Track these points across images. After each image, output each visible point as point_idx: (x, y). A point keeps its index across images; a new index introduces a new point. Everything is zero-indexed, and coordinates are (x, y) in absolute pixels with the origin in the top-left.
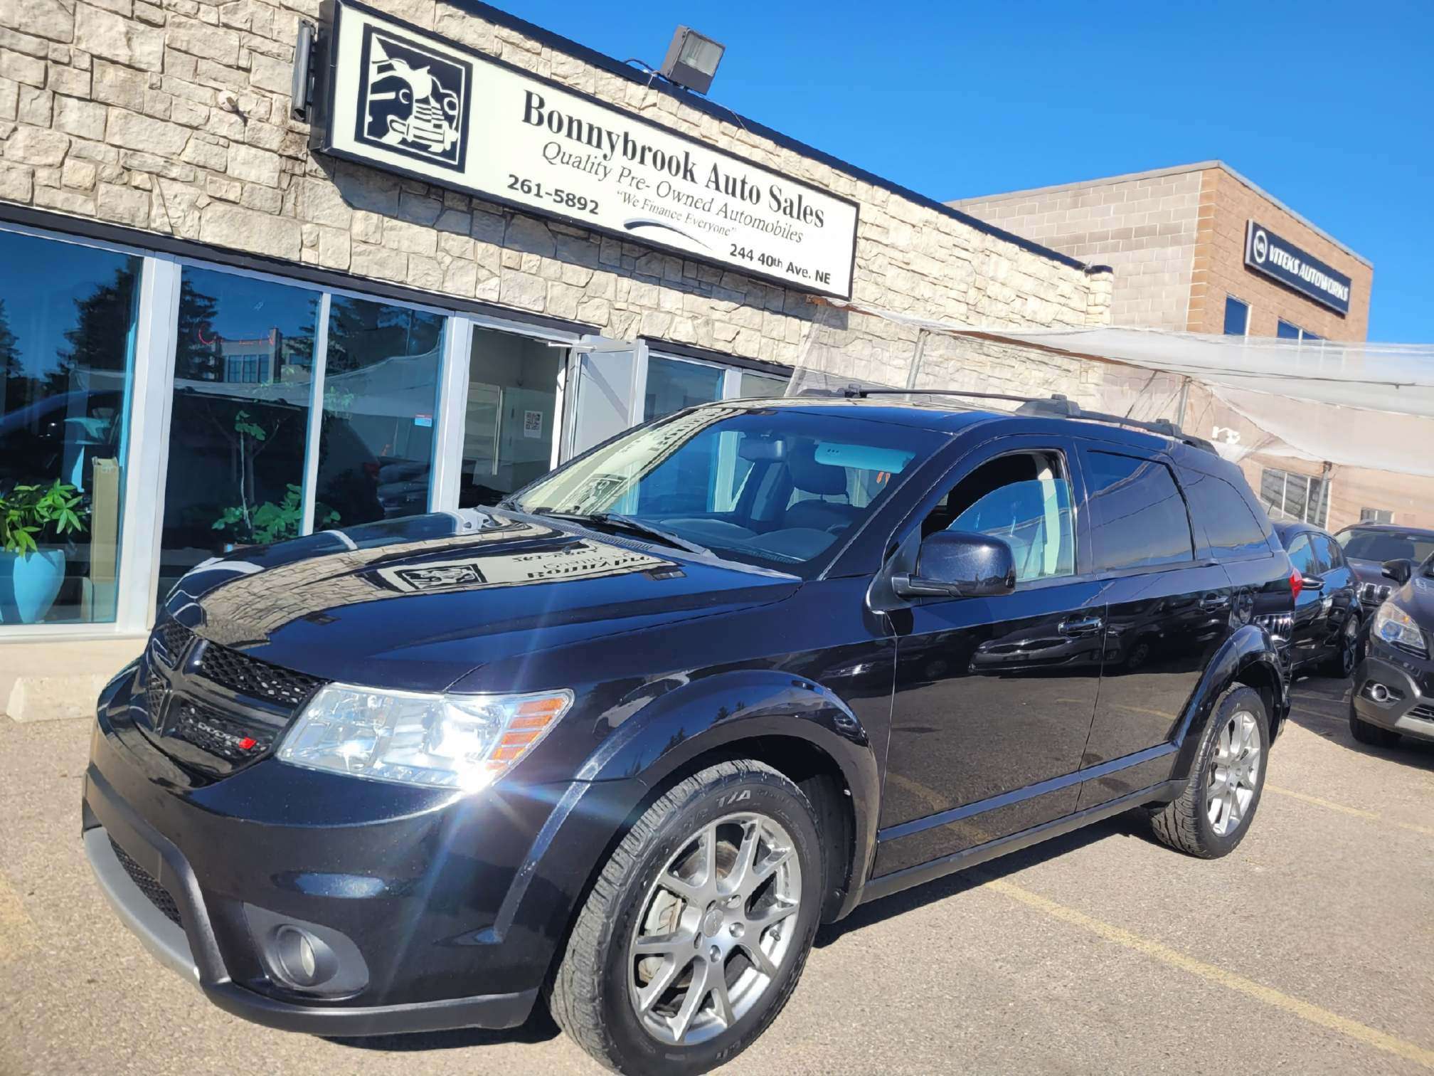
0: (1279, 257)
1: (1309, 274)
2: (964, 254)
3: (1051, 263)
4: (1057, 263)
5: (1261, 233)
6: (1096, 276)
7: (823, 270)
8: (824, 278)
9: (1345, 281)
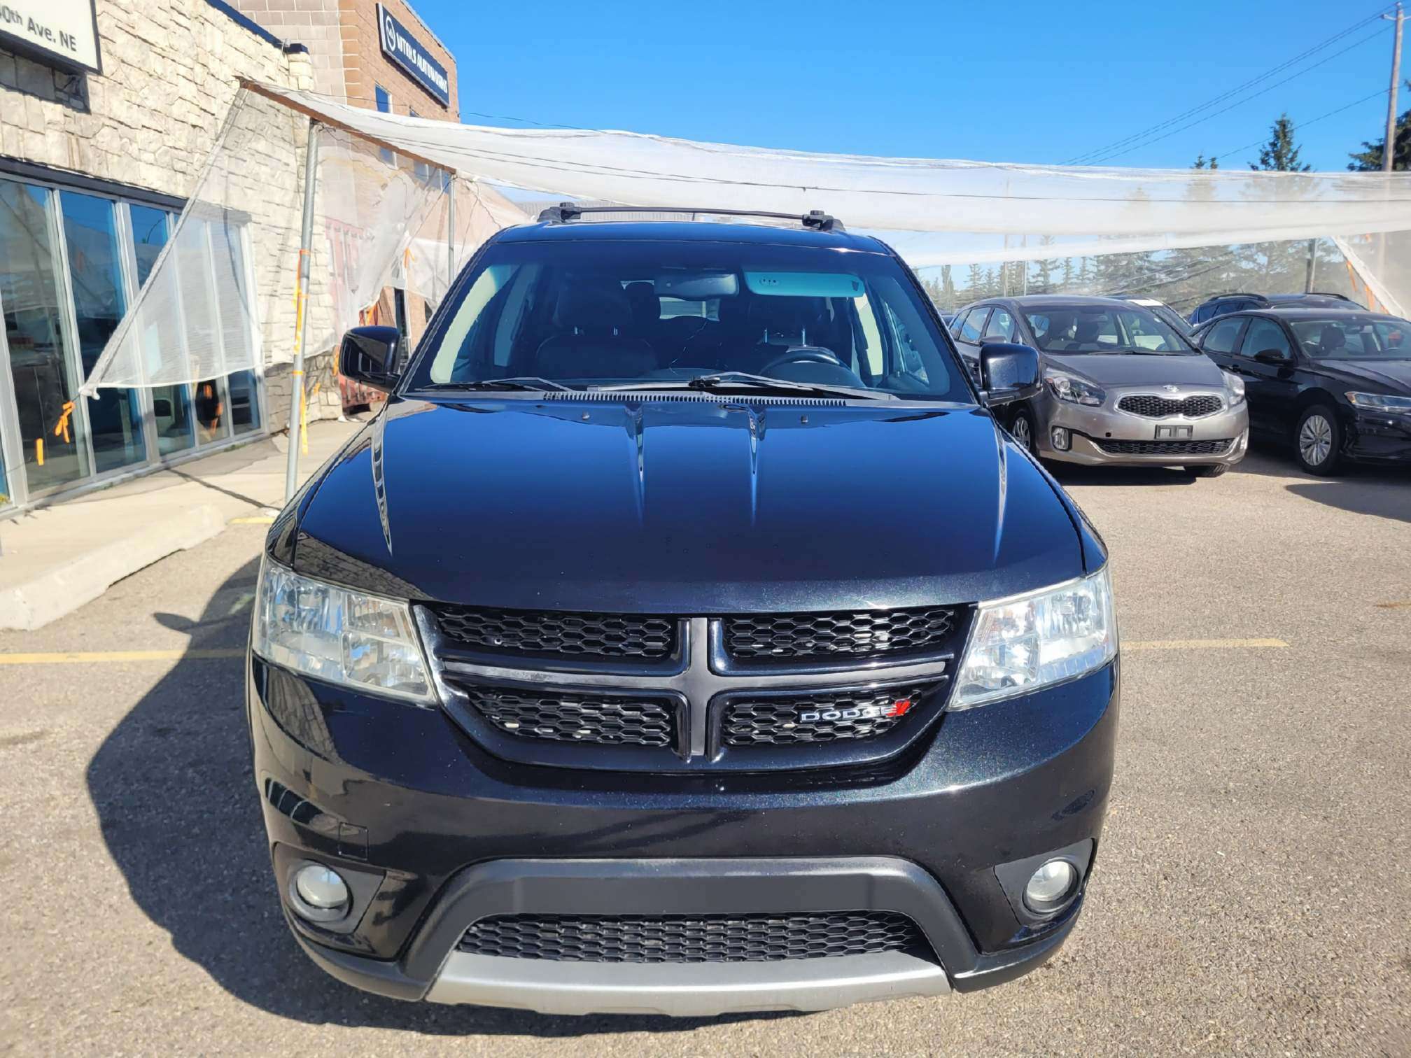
0: (402, 44)
1: (424, 65)
2: (181, 20)
3: (253, 36)
4: (259, 38)
5: (388, 18)
6: (293, 56)
7: (68, 31)
8: (68, 40)
9: (443, 73)
